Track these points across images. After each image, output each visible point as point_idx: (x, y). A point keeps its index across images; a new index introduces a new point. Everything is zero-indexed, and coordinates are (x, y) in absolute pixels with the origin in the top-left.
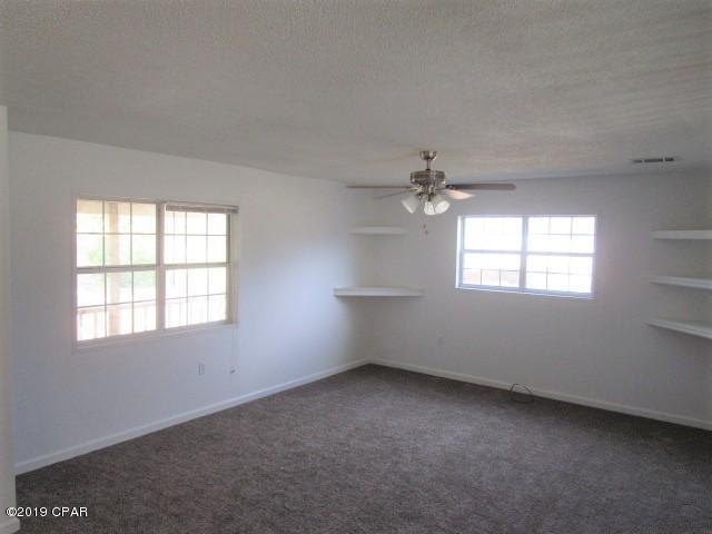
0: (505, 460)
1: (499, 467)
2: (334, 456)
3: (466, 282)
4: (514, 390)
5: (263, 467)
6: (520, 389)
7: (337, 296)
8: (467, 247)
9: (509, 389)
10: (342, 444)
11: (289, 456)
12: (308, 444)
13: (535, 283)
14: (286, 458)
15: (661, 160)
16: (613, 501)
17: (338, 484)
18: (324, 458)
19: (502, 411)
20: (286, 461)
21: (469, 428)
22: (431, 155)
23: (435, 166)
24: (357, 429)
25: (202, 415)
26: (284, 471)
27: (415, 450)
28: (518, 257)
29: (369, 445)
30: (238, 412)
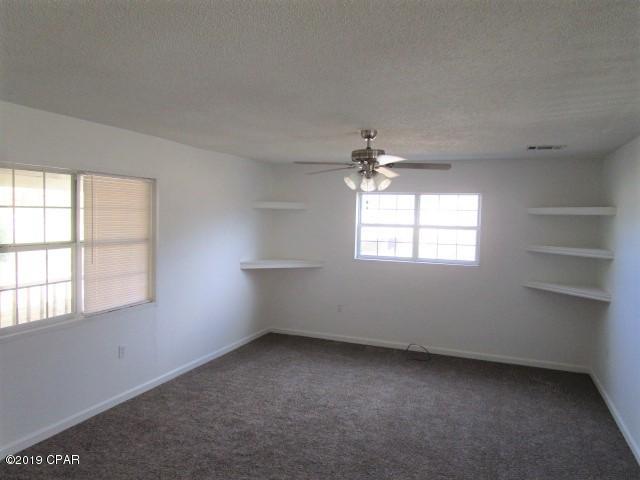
0: (437, 417)
1: (434, 424)
2: (280, 431)
3: (363, 253)
4: (410, 349)
5: (214, 452)
6: (416, 348)
7: (243, 270)
8: (364, 221)
9: (405, 349)
10: (281, 418)
11: (236, 436)
12: (250, 422)
13: (427, 253)
14: (234, 440)
15: (550, 148)
16: (541, 445)
17: (298, 462)
18: (272, 435)
19: (409, 370)
20: (235, 444)
21: (390, 389)
22: (372, 134)
23: (375, 144)
24: (289, 400)
25: (122, 401)
26: (238, 454)
27: (354, 417)
28: (412, 230)
29: (308, 416)
30: (159, 394)
